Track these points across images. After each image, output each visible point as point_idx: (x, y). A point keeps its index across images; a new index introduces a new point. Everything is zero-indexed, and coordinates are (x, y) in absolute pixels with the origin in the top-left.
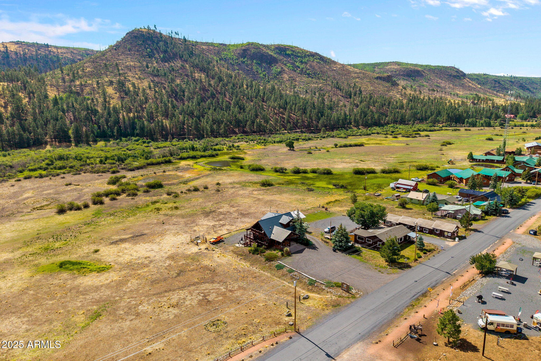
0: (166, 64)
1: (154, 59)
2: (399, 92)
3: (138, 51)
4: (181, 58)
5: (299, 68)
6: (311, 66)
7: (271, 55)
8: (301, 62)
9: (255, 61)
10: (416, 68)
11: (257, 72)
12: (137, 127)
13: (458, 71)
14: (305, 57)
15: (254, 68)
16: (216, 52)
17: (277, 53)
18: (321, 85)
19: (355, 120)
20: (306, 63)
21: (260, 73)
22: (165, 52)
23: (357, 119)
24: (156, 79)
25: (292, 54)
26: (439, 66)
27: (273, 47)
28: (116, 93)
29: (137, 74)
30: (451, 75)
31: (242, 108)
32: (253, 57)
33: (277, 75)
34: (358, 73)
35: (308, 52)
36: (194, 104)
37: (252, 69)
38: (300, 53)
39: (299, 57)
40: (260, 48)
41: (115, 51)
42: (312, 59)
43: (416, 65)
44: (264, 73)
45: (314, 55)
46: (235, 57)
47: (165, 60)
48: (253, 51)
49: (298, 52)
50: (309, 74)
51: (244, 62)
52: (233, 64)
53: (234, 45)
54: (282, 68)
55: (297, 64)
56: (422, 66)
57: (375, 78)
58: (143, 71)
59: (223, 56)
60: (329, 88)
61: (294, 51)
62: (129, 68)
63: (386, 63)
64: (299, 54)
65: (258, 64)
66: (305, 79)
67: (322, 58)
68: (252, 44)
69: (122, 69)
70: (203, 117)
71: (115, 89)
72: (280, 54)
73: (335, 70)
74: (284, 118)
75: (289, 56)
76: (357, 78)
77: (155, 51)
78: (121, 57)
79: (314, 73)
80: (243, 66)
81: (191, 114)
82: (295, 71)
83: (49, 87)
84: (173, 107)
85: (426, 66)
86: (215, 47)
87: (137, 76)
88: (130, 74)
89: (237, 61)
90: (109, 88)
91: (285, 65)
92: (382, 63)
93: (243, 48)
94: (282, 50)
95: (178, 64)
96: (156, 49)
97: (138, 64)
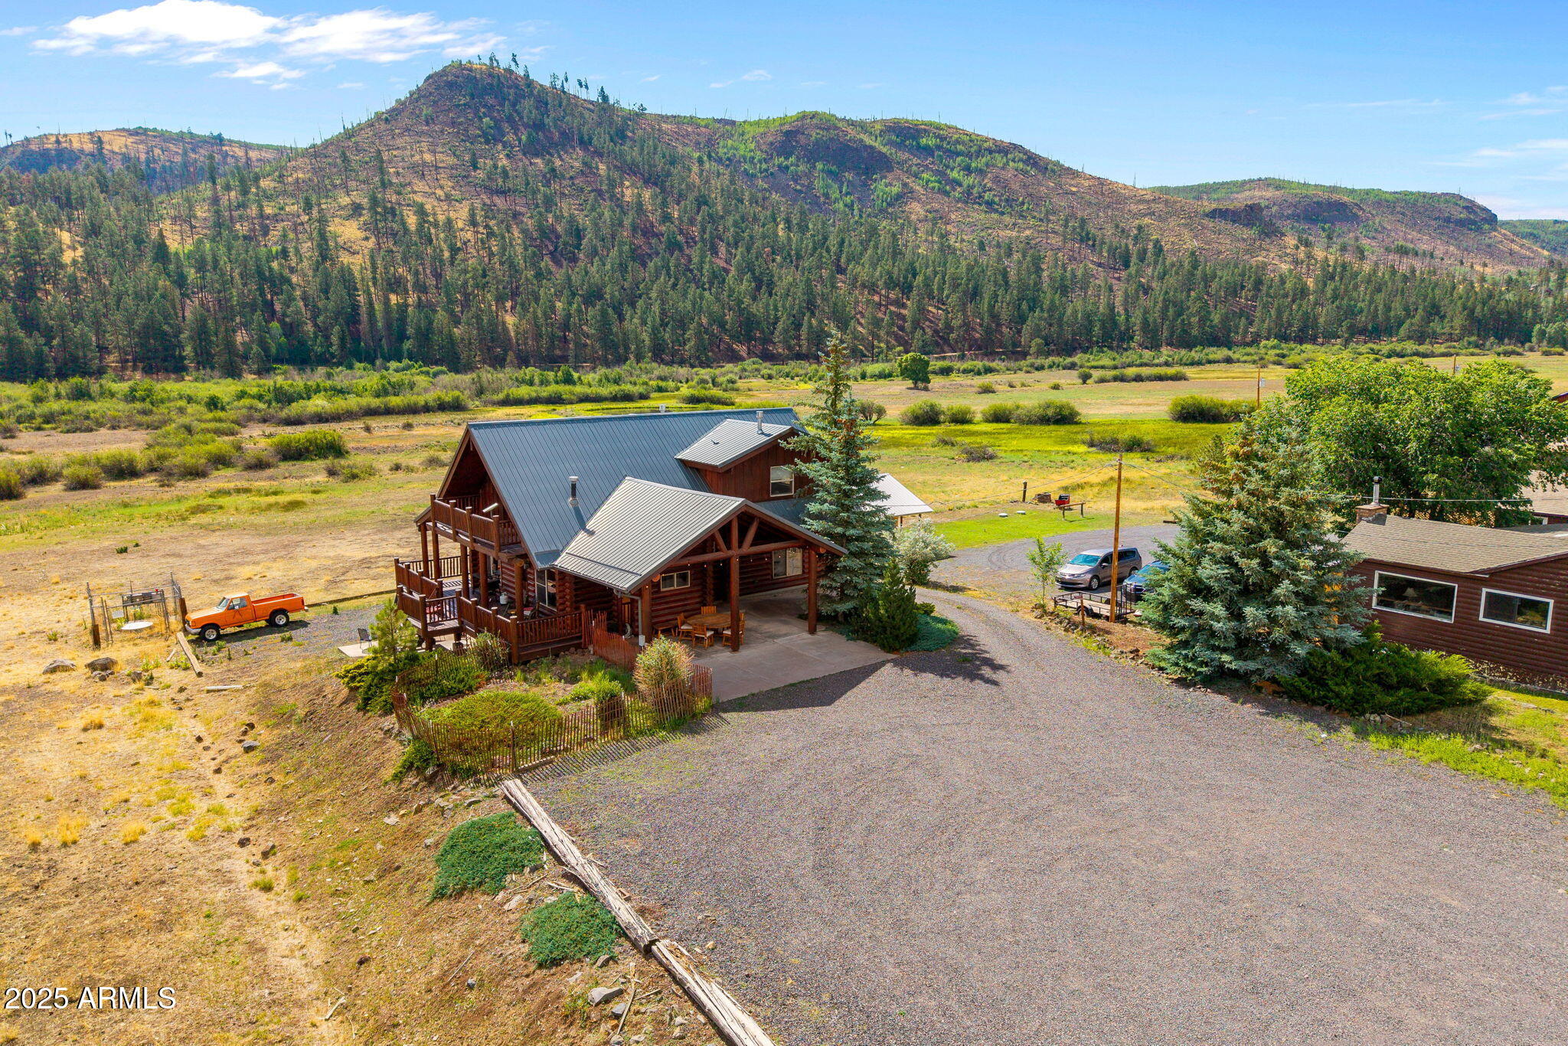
0: (538, 161)
1: (500, 147)
2: (1287, 255)
3: (453, 124)
4: (585, 143)
5: (960, 185)
6: (996, 179)
7: (871, 147)
8: (968, 170)
9: (819, 166)
10: (1335, 197)
11: (827, 196)
12: (410, 331)
13: (1471, 207)
14: (979, 153)
15: (818, 184)
16: (703, 140)
17: (890, 143)
18: (1028, 232)
19: (1145, 323)
20: (981, 172)
21: (836, 200)
22: (539, 126)
23: (1151, 320)
24: (499, 201)
25: (939, 148)
26: (1406, 193)
27: (878, 127)
28: (367, 239)
29: (442, 187)
30: (1448, 220)
31: (763, 283)
32: (813, 155)
33: (889, 205)
34: (1148, 202)
35: (987, 140)
36: (608, 267)
37: (810, 187)
38: (963, 143)
39: (958, 154)
40: (836, 128)
41: (383, 126)
42: (1000, 160)
43: (1334, 189)
44: (848, 199)
45: (1004, 149)
46: (758, 155)
47: (533, 149)
48: (815, 134)
49: (958, 142)
50: (989, 204)
51: (787, 167)
52: (753, 176)
53: (758, 123)
54: (905, 185)
55: (954, 174)
56: (1353, 191)
57: (1207, 215)
58: (462, 178)
59: (721, 151)
60: (1056, 241)
61: (943, 139)
62: (420, 171)
63: (1234, 184)
64: (960, 147)
65: (830, 173)
66: (978, 215)
67: (1032, 160)
68: (814, 115)
69: (398, 174)
70: (633, 305)
71: (365, 227)
72: (900, 146)
73: (1073, 194)
74: (903, 318)
75: (928, 151)
76: (1145, 215)
77: (506, 127)
78: (400, 142)
79: (1007, 200)
80: (782, 178)
81: (594, 295)
82: (946, 194)
83: (168, 222)
84: (539, 275)
85: (1367, 192)
86: (698, 126)
87: (439, 192)
88: (420, 186)
89: (764, 166)
90: (347, 223)
91: (916, 176)
92: (1223, 184)
93: (786, 128)
94: (905, 133)
95: (573, 160)
96: (510, 120)
97: (451, 160)
